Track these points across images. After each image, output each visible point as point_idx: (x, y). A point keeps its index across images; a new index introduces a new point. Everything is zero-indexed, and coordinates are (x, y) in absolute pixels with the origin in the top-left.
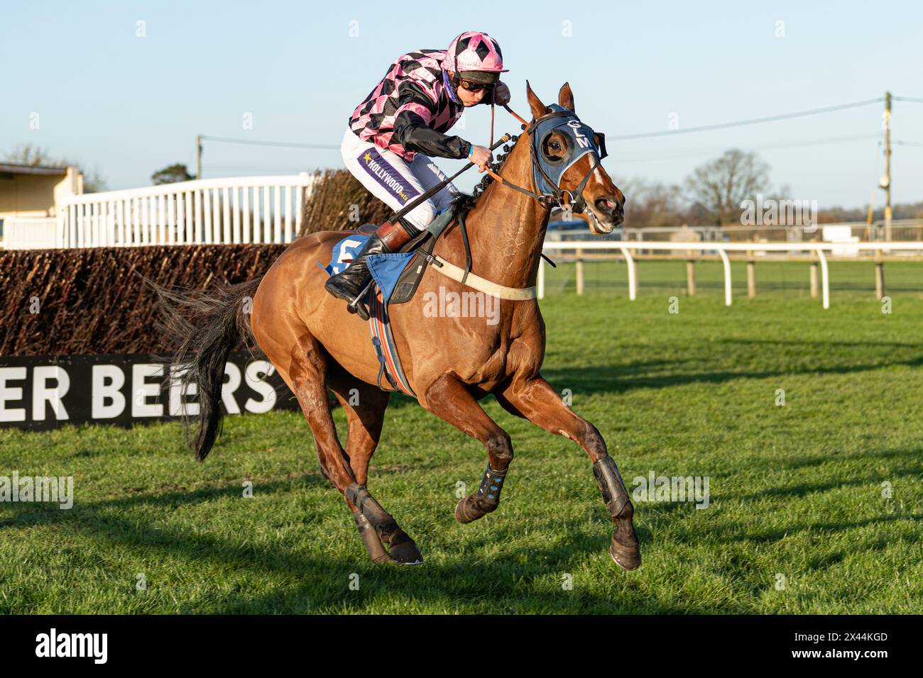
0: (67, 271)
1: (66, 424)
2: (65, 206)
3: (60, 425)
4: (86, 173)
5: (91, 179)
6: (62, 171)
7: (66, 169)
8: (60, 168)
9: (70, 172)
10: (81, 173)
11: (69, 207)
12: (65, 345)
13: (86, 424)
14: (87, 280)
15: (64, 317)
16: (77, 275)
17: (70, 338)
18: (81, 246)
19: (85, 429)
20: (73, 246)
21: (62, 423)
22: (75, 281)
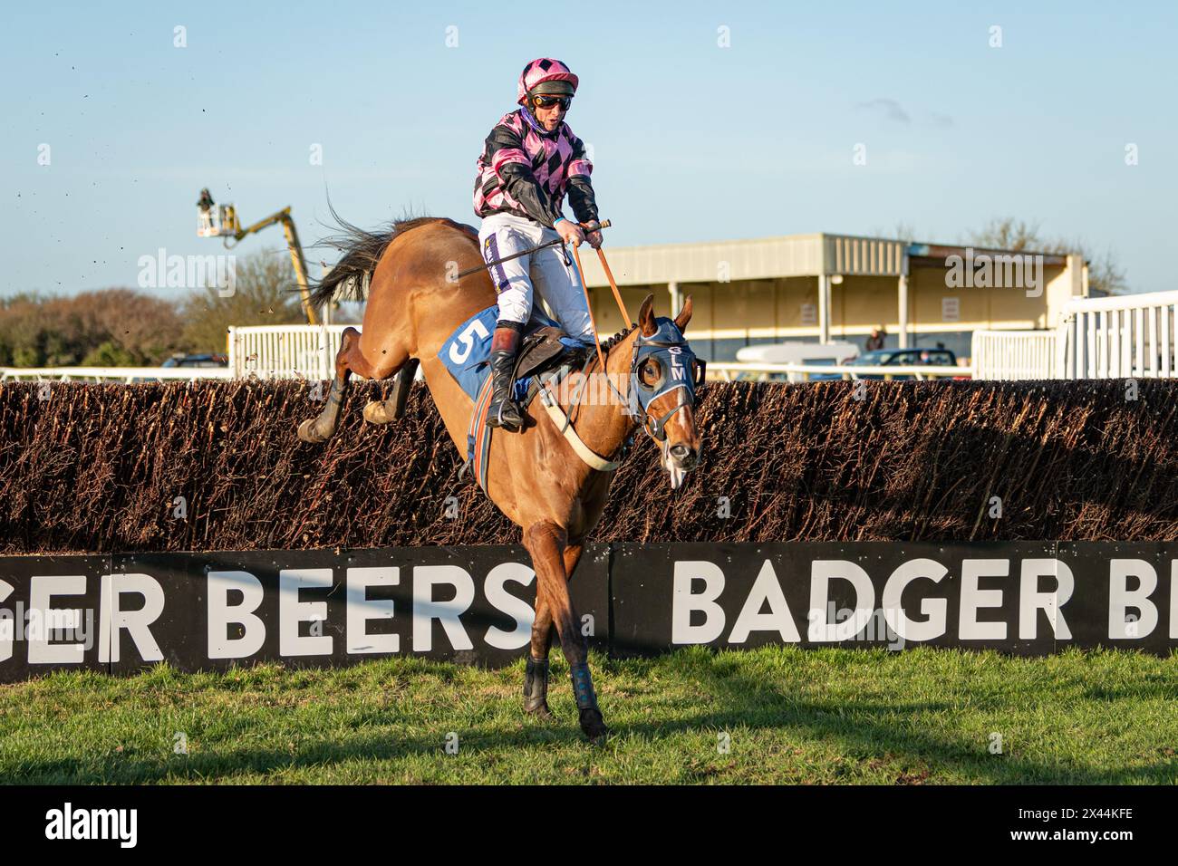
0: (1074, 414)
1: (1069, 647)
2: (1068, 314)
3: (1060, 647)
4: (1093, 264)
5: (1101, 273)
6: (1059, 261)
7: (1065, 257)
8: (1056, 255)
9: (1070, 260)
10: (1088, 263)
11: (1075, 316)
12: (1068, 526)
13: (1099, 649)
14: (1103, 430)
15: (1068, 483)
16: (1089, 420)
17: (1077, 517)
18: (1092, 376)
19: (1098, 655)
20: (1080, 376)
21: (1063, 644)
22: (1084, 430)
